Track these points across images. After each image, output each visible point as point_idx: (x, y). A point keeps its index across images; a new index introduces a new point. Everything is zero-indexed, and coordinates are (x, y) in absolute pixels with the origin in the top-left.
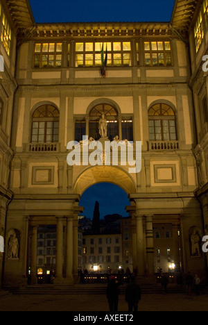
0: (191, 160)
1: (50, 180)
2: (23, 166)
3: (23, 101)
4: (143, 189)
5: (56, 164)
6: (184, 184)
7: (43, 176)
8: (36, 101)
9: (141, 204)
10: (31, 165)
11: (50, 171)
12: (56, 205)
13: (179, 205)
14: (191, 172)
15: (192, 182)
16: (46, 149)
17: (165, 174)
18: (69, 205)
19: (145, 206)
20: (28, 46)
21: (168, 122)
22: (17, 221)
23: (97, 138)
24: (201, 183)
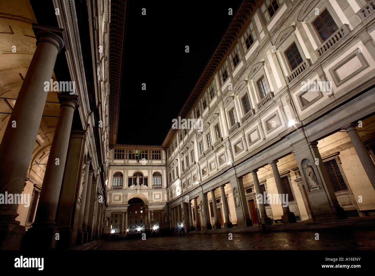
0: (166, 192)
1: (120, 200)
2: (111, 195)
3: (110, 171)
4: (150, 202)
5: (122, 194)
6: (163, 200)
7: (117, 198)
8: (115, 171)
9: (150, 207)
10: (113, 194)
11: (120, 197)
12: (122, 208)
13: (161, 207)
14: (166, 196)
15: (166, 199)
17: (157, 196)
18: (126, 208)
19: (151, 208)
20: (113, 151)
21: (159, 179)
22: (108, 214)
23: (136, 184)
24: (168, 200)
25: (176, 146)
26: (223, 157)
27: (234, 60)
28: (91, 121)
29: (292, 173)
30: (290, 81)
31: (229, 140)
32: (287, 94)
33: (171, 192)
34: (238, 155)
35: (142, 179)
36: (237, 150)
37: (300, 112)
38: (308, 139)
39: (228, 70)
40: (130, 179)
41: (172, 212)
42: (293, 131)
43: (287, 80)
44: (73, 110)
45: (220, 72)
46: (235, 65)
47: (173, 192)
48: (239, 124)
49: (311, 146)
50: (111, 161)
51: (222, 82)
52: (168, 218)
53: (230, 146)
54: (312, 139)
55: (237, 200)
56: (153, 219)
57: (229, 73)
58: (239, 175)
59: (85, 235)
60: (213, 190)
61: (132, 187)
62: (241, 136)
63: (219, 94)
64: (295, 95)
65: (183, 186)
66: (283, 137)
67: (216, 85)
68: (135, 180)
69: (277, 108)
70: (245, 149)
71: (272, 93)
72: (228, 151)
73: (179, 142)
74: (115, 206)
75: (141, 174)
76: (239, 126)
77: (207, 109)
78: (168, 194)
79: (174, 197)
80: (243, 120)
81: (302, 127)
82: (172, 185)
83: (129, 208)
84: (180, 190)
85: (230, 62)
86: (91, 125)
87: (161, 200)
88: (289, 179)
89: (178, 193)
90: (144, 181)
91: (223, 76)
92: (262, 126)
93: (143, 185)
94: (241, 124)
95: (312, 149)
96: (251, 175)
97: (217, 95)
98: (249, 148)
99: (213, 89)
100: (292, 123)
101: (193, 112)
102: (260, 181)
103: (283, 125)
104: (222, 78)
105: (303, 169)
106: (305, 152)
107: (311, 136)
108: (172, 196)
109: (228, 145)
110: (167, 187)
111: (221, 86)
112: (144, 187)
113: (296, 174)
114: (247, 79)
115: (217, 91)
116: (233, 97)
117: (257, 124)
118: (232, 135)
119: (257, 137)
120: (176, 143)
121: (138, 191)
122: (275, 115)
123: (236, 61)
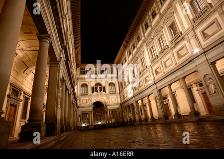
0: (119, 96)
1: (87, 102)
2: (80, 99)
3: (78, 83)
4: (108, 103)
5: (88, 98)
6: (118, 102)
7: (85, 101)
8: (82, 83)
10: (82, 99)
11: (87, 100)
12: (89, 108)
13: (116, 107)
14: (119, 99)
16: (86, 95)
17: (113, 99)
18: (92, 108)
19: (109, 107)
20: (79, 69)
21: (113, 87)
22: (79, 113)
23: (97, 92)
24: (121, 101)
25: (125, 61)
26: (147, 78)
27: (152, 14)
28: (63, 56)
29: (194, 85)
30: (194, 22)
31: (151, 67)
32: (192, 32)
33: (124, 96)
34: (157, 76)
35: (101, 88)
36: (157, 73)
37: (203, 43)
38: (209, 61)
39: (148, 21)
40: (93, 88)
41: (125, 110)
42: (197, 56)
43: (192, 21)
44: (48, 45)
45: (143, 24)
46: (154, 18)
47: (125, 95)
48: (157, 56)
49: (211, 66)
50: (78, 76)
51: (145, 30)
52: (122, 115)
53: (152, 71)
54: (212, 61)
55: (158, 104)
56: (111, 116)
57: (149, 24)
58: (159, 89)
59: (66, 127)
60: (142, 99)
61: (95, 93)
62: (159, 64)
63: (143, 38)
64: (198, 31)
65: (135, 89)
66: (190, 61)
67: (140, 33)
68: (96, 88)
69: (185, 42)
70: (163, 72)
71: (181, 33)
72: (151, 74)
73: (128, 57)
74: (83, 107)
75: (100, 85)
76: (158, 57)
77: (136, 49)
78: (121, 97)
79: (126, 99)
80: (160, 53)
81: (204, 53)
82: (124, 90)
83: (93, 108)
84: (132, 92)
85: (149, 17)
86: (63, 58)
87: (116, 102)
88: (192, 89)
89: (130, 95)
90: (103, 89)
91: (145, 26)
92: (174, 56)
93: (102, 92)
94: (159, 56)
95: (212, 67)
96: (167, 88)
97: (142, 39)
98: (165, 71)
99: (139, 36)
100: (197, 50)
101: (126, 52)
102: (173, 91)
103: (190, 53)
104: (144, 28)
105: (205, 81)
106: (206, 70)
107: (211, 58)
108: (124, 99)
109: (151, 70)
110: (120, 93)
111: (144, 33)
112: (103, 93)
113: (197, 86)
114: (162, 26)
115: (142, 37)
116: (153, 39)
117: (170, 55)
118: (153, 63)
119: (171, 63)
120: (125, 59)
121: (99, 96)
122: (184, 47)
123: (154, 15)
